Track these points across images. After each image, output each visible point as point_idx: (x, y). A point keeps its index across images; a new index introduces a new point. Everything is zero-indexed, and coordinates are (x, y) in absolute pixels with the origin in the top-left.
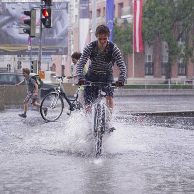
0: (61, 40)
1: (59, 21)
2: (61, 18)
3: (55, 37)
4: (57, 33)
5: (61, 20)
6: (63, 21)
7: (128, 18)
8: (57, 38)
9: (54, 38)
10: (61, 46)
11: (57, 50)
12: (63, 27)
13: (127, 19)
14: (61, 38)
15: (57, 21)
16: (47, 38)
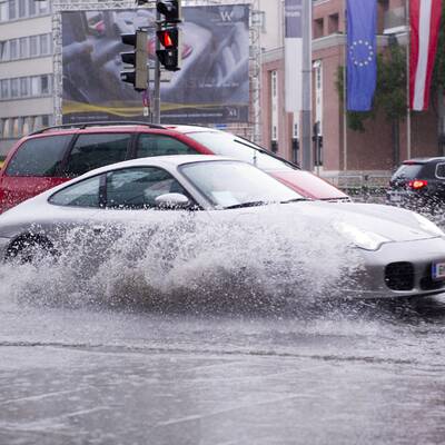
0: (233, 90)
1: (227, 49)
2: (232, 41)
3: (221, 82)
4: (224, 74)
5: (233, 45)
6: (238, 47)
7: (400, 33)
8: (225, 85)
9: (219, 85)
10: (234, 103)
11: (225, 111)
12: (237, 60)
13: (397, 36)
14: (234, 85)
15: (224, 47)
16: (202, 86)
